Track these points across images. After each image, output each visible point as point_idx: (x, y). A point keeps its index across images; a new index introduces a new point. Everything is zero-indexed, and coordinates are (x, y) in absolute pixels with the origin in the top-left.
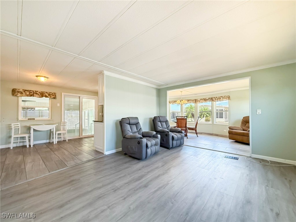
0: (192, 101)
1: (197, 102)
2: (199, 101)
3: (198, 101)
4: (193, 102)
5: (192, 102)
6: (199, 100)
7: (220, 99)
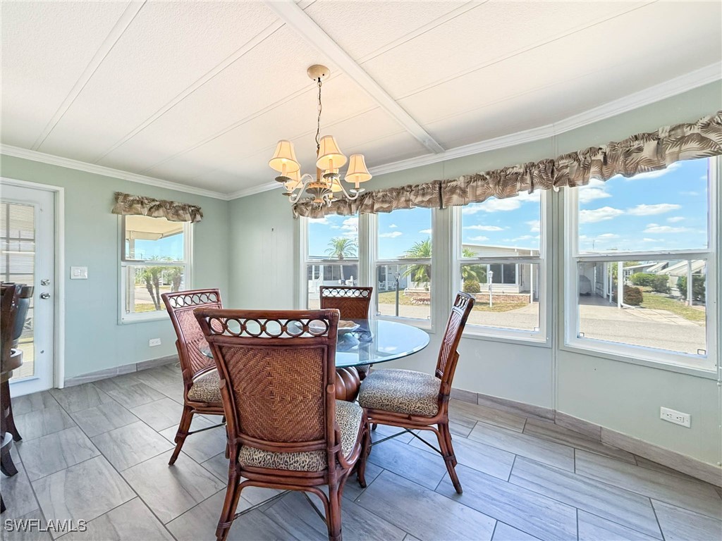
0: (416, 195)
1: (449, 200)
2: (464, 192)
3: (453, 190)
4: (427, 198)
5: (420, 199)
6: (461, 182)
7: (628, 153)
